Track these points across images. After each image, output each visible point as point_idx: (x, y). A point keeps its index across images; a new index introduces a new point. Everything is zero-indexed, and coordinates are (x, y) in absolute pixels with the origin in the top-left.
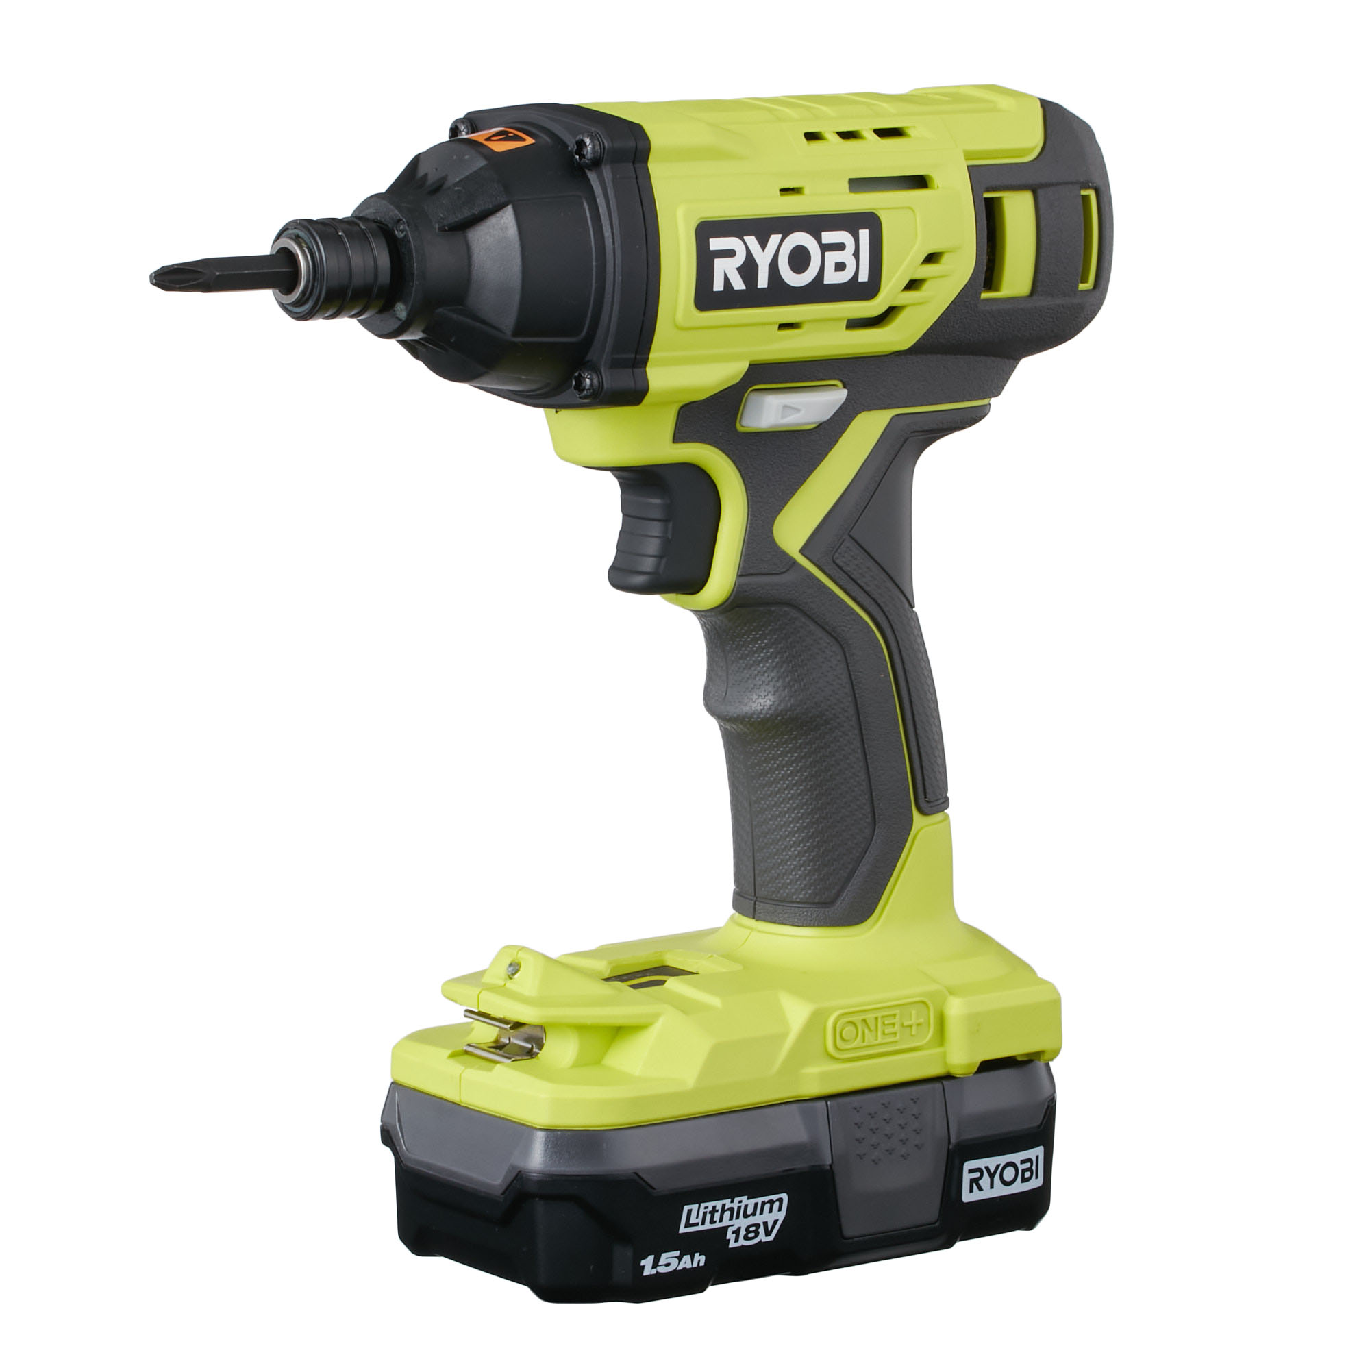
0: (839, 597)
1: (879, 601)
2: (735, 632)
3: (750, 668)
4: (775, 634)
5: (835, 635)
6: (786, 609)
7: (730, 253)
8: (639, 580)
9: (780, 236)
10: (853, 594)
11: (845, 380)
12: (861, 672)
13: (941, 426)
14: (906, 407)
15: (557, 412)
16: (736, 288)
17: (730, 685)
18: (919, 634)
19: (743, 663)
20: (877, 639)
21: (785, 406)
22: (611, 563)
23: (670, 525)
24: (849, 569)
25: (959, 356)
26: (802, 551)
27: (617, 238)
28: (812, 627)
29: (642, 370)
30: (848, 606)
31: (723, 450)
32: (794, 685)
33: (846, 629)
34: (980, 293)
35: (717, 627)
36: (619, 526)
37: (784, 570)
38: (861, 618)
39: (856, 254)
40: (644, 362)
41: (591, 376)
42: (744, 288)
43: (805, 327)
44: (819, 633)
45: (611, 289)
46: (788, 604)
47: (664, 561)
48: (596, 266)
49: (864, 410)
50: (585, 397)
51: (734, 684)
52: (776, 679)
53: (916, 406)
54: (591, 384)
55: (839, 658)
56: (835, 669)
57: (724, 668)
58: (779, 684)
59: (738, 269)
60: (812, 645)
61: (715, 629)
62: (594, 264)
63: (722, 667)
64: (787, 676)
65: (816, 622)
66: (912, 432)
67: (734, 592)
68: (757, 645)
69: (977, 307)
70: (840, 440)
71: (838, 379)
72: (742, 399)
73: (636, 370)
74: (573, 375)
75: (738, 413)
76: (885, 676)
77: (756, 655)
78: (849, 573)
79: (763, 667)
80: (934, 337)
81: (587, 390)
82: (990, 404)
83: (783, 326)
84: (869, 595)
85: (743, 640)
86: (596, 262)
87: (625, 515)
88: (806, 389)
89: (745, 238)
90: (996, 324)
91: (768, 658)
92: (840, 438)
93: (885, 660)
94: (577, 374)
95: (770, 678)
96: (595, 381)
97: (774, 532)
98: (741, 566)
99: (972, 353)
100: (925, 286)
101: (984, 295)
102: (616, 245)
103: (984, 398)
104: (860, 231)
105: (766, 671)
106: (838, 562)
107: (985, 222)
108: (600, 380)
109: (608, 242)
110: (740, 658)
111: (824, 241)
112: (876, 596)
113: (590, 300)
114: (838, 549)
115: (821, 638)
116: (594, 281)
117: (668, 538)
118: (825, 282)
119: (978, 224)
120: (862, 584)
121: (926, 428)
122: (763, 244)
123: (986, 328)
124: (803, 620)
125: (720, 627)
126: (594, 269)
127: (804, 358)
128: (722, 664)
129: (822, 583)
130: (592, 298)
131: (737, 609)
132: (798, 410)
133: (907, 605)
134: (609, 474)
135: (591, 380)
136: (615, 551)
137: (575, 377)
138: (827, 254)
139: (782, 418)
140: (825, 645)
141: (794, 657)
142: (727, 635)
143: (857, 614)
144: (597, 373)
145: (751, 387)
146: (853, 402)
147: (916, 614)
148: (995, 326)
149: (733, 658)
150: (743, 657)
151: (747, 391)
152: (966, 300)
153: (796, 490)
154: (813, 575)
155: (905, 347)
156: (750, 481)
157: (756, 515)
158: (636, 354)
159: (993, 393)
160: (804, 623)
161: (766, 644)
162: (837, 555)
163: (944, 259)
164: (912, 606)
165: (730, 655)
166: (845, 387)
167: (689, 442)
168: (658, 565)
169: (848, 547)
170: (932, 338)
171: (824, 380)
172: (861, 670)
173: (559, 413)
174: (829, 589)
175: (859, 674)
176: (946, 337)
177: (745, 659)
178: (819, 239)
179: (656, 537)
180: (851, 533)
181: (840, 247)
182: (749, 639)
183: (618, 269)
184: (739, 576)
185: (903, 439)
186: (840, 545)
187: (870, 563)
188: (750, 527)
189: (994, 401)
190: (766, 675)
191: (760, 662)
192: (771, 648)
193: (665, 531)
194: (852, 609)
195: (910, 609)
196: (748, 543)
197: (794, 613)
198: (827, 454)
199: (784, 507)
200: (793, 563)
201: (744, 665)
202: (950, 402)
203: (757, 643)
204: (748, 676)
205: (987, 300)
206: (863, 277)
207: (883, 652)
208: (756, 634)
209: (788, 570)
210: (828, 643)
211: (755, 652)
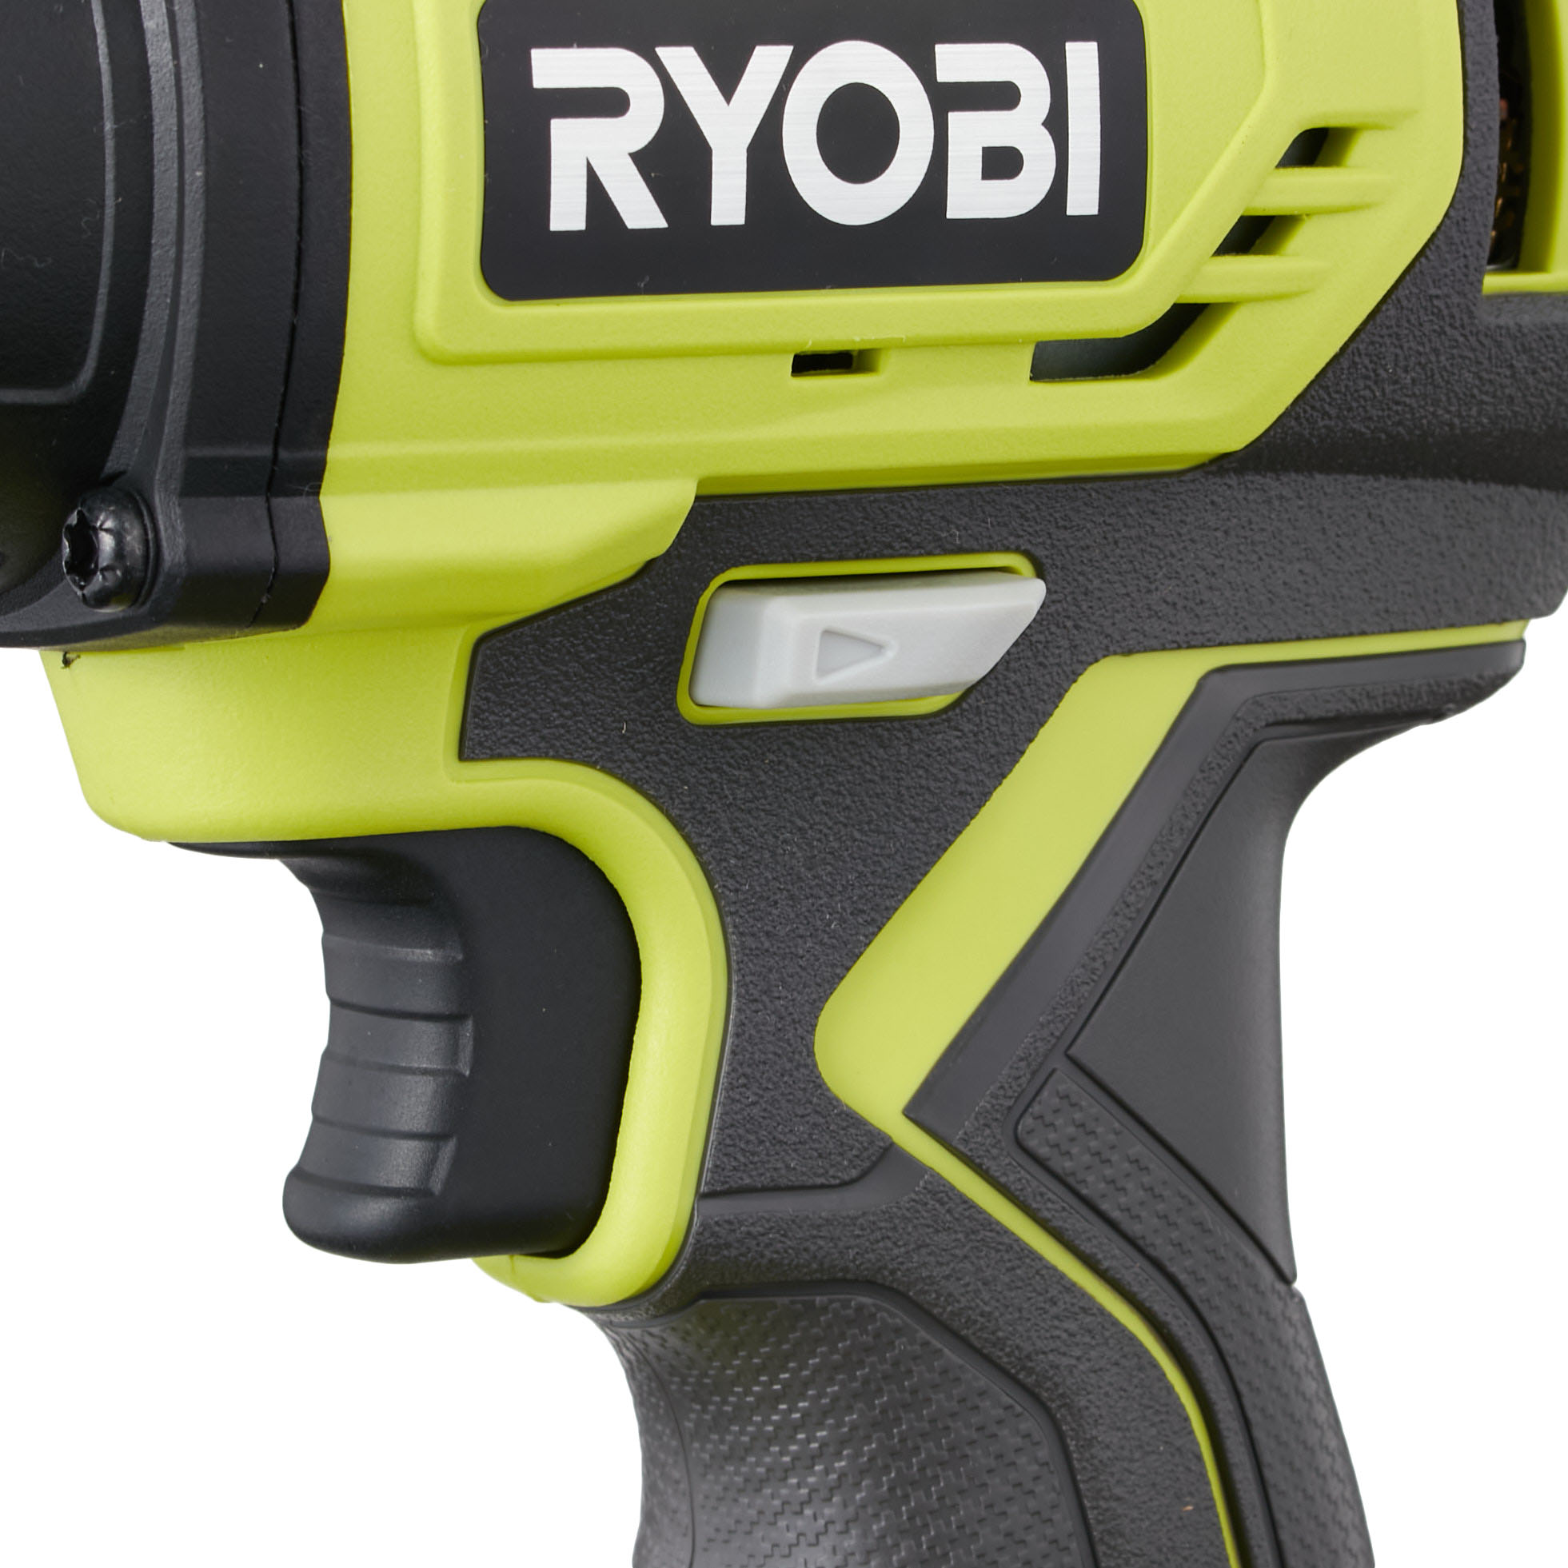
0: (1040, 1258)
1: (1173, 1269)
2: (706, 1375)
3: (758, 1490)
4: (831, 1381)
5: (1030, 1381)
6: (866, 1300)
7: (610, 103)
8: (374, 1213)
9: (784, 52)
10: (1087, 1248)
11: (1040, 552)
12: (1118, 1499)
13: (1366, 706)
14: (1248, 642)
15: (67, 662)
16: (631, 224)
17: (701, 1542)
18: (1311, 1365)
19: (737, 1473)
20: (1169, 1389)
21: (828, 633)
22: (291, 1157)
23: (468, 1029)
24: (1068, 1164)
25: (1417, 482)
26: (917, 1111)
27: (188, 31)
28: (952, 1356)
29: (302, 501)
30: (1071, 1288)
31: (637, 785)
32: (897, 1545)
33: (1065, 1361)
34: (1481, 273)
35: (651, 1357)
36: (320, 1039)
37: (854, 1173)
38: (1115, 1323)
39: (1057, 123)
40: (311, 476)
41: (121, 522)
42: (660, 222)
43: (889, 366)
44: (978, 1377)
45: (173, 213)
46: (869, 1284)
47: (449, 1149)
48: (117, 134)
49: (1107, 653)
50: (102, 598)
51: (710, 1540)
52: (839, 1527)
53: (1280, 640)
54: (120, 552)
55: (1043, 1453)
56: (1031, 1492)
57: (683, 1486)
58: (850, 1542)
59: (638, 158)
60: (953, 1415)
61: (647, 1362)
62: (109, 126)
63: (677, 1482)
64: (876, 1515)
65: (965, 1341)
66: (1268, 725)
67: (688, 1249)
68: (775, 1418)
69: (1471, 316)
70: (1032, 749)
71: (1017, 550)
72: (691, 615)
73: (279, 502)
74: (65, 520)
75: (680, 661)
76: (1197, 1508)
77: (775, 1449)
78: (1071, 1180)
79: (799, 1486)
80: (1333, 412)
81: (104, 570)
82: (1522, 642)
83: (807, 364)
84: (1141, 1251)
85: (732, 1399)
86: (117, 120)
87: (337, 1003)
88: (908, 581)
89: (661, 52)
90: (1534, 372)
91: (814, 1458)
92: (1031, 740)
93: (1199, 1458)
94: (73, 519)
95: (821, 1522)
96: (133, 539)
97: (818, 1049)
98: (708, 1164)
99: (1463, 473)
100: (1298, 241)
101: (1495, 282)
102: (183, 59)
103: (1504, 620)
104: (1071, 47)
105: (808, 1501)
106: (1032, 1143)
107: (1494, 40)
108: (151, 536)
109: (158, 53)
110: (727, 1458)
111: (943, 76)
112: (1163, 1251)
113: (98, 256)
114: (1029, 1105)
115: (982, 1394)
116: (110, 189)
117: (460, 1075)
118: (951, 214)
119: (1469, 41)
120: (1116, 1214)
121: (1315, 713)
122: (727, 78)
123: (1502, 386)
124: (922, 1334)
125: (658, 1358)
126: (110, 144)
127: (891, 471)
128: (676, 1475)
129: (981, 1211)
130: (107, 248)
131: (703, 1302)
132: (878, 648)
133: (1267, 1274)
134: (275, 868)
135: (118, 535)
136: (307, 1119)
137: (69, 528)
138: (954, 118)
139: (823, 671)
140: (999, 1412)
141: (894, 1454)
142: (684, 1382)
143: (1102, 1312)
144: (140, 515)
145: (716, 574)
146: (1069, 624)
147: (1302, 1301)
148: (1531, 380)
149: (707, 1456)
150: (736, 1455)
151: (706, 586)
152: (1433, 291)
153: (888, 912)
154: (953, 1188)
155: (1237, 439)
156: (730, 883)
157: (756, 993)
158: (276, 444)
159: (1532, 603)
160: (926, 1344)
161: (806, 1414)
162: (1028, 1121)
163: (1359, 151)
164: (1285, 1276)
165: (696, 1445)
166: (1040, 573)
167: (513, 756)
168: (430, 1165)
169: (1065, 1097)
170: (1325, 414)
171: (971, 551)
172: (1118, 1491)
173: (73, 665)
174: (1006, 1232)
175: (1114, 1504)
176: (1374, 413)
177: (743, 1459)
178: (924, 68)
179: (425, 1072)
180: (1073, 1051)
181: (1003, 96)
182: (750, 1399)
183: (194, 142)
184: (701, 1196)
185: (1239, 748)
186: (1038, 1092)
187: (1139, 1147)
188: (737, 1035)
189: (1536, 631)
190: (808, 1512)
191: (787, 1471)
192: (820, 1425)
193: (453, 1052)
194: (1084, 1294)
195: (1280, 1287)
196: (731, 1087)
197: (894, 1316)
198: (986, 796)
199: (848, 969)
200: (886, 1151)
201: (738, 1479)
202: (1392, 631)
203: (776, 1411)
204: (753, 1512)
205: (1506, 298)
206: (1083, 199)
207: (1191, 1432)
208: (772, 1383)
209: (864, 1174)
210: (1008, 1408)
211: (771, 1440)
